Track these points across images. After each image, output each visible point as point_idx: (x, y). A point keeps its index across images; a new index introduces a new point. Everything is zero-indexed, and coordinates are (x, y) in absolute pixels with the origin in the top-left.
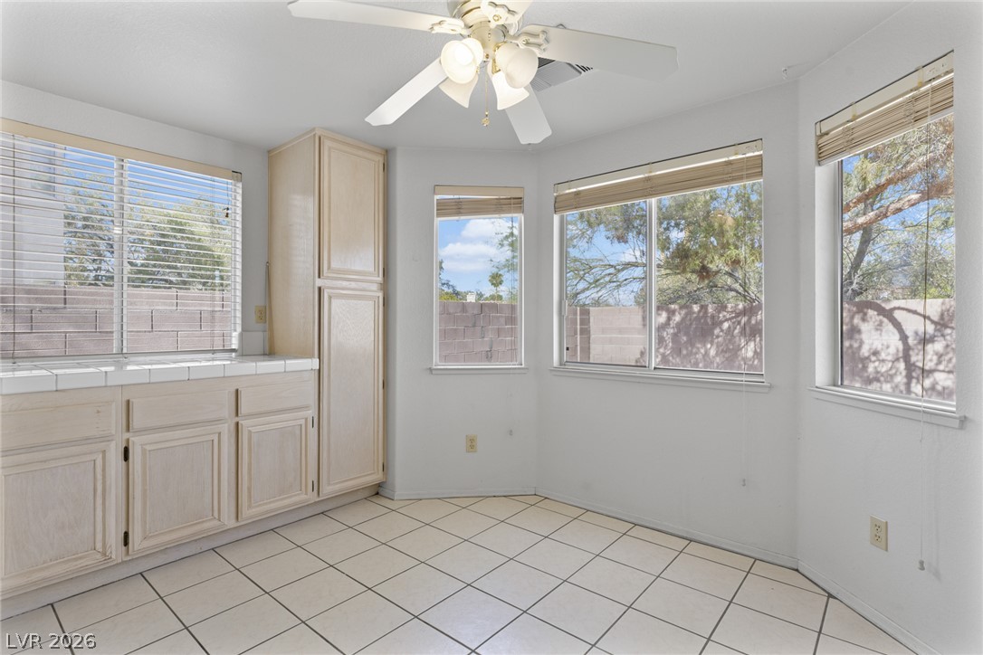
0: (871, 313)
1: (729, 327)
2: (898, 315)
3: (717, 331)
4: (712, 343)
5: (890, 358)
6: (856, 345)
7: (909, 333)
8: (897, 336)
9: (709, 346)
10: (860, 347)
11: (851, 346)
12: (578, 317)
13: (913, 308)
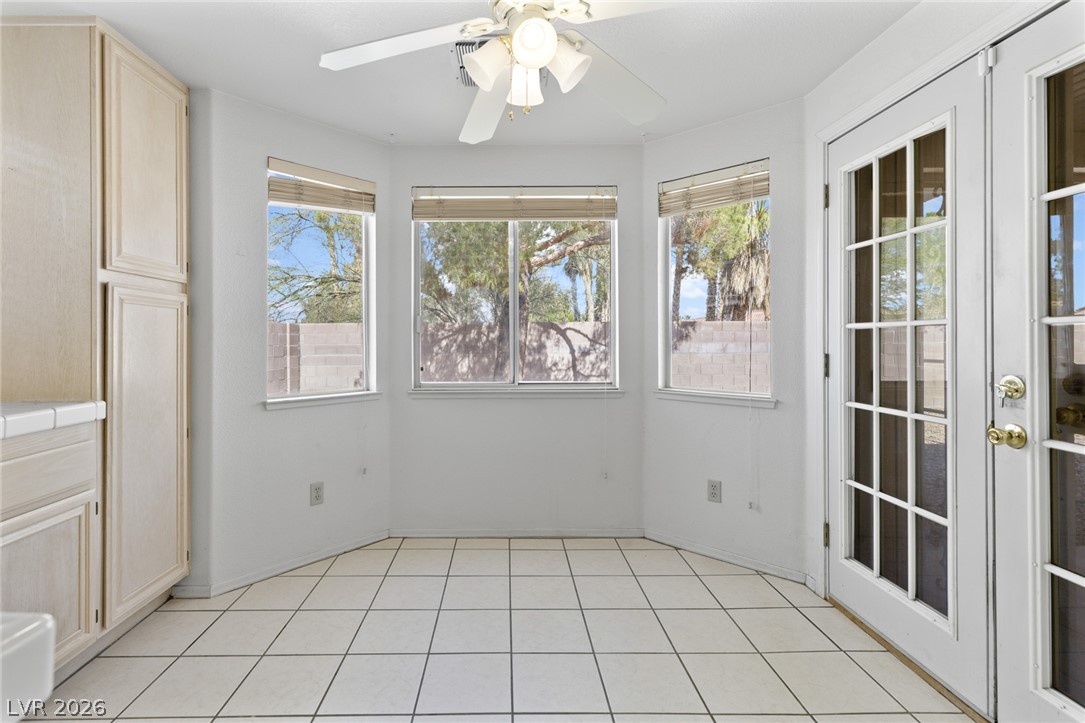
0: (553, 332)
1: (447, 345)
2: (569, 334)
3: (436, 349)
4: (431, 361)
5: (564, 368)
6: (543, 358)
7: (576, 348)
8: (568, 350)
9: (429, 363)
10: (546, 360)
11: (540, 359)
12: (288, 335)
13: (578, 328)
